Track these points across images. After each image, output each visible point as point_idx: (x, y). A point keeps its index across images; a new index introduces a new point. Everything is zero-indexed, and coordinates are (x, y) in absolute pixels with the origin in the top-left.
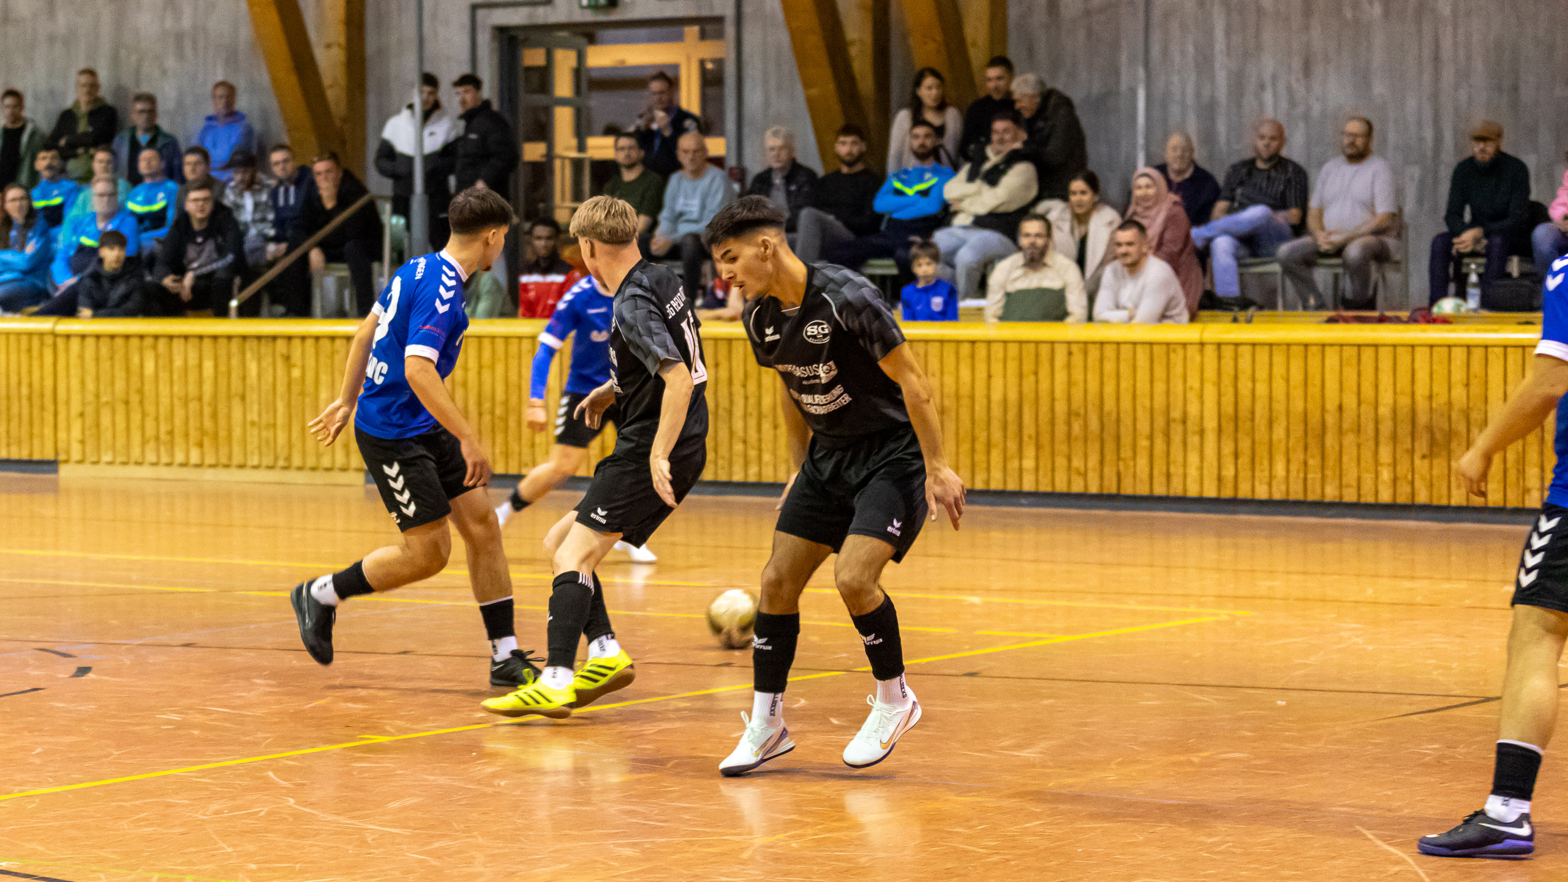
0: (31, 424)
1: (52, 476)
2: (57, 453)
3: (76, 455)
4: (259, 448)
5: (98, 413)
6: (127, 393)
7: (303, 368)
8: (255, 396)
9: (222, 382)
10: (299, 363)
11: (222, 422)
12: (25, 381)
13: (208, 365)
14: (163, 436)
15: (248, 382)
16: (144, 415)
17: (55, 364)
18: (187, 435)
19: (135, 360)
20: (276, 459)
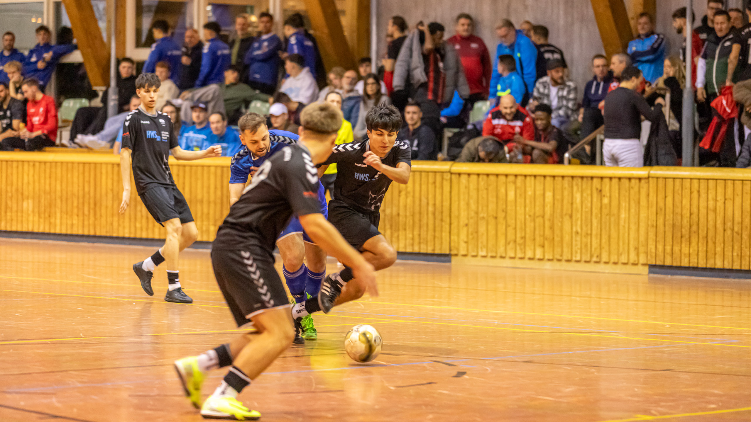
0: (434, 231)
1: (448, 264)
2: (450, 250)
3: (463, 252)
4: (581, 249)
5: (477, 223)
6: (497, 213)
7: (610, 197)
8: (579, 216)
9: (558, 205)
10: (608, 195)
11: (557, 232)
12: (431, 202)
13: (549, 195)
14: (518, 239)
15: (574, 206)
16: (507, 226)
17: (451, 192)
18: (534, 240)
19: (503, 190)
20: (592, 256)
